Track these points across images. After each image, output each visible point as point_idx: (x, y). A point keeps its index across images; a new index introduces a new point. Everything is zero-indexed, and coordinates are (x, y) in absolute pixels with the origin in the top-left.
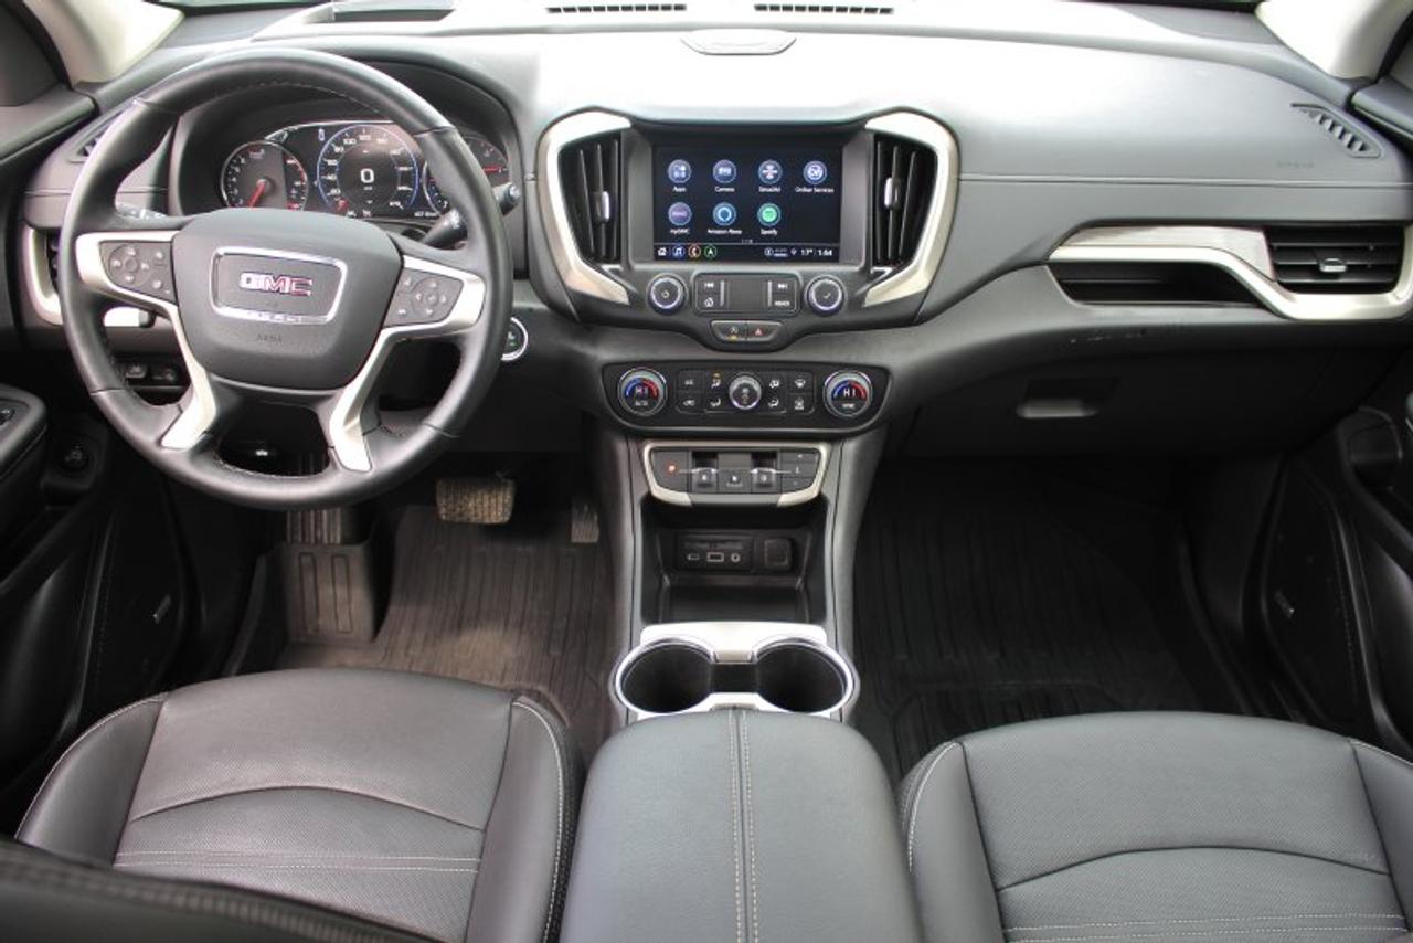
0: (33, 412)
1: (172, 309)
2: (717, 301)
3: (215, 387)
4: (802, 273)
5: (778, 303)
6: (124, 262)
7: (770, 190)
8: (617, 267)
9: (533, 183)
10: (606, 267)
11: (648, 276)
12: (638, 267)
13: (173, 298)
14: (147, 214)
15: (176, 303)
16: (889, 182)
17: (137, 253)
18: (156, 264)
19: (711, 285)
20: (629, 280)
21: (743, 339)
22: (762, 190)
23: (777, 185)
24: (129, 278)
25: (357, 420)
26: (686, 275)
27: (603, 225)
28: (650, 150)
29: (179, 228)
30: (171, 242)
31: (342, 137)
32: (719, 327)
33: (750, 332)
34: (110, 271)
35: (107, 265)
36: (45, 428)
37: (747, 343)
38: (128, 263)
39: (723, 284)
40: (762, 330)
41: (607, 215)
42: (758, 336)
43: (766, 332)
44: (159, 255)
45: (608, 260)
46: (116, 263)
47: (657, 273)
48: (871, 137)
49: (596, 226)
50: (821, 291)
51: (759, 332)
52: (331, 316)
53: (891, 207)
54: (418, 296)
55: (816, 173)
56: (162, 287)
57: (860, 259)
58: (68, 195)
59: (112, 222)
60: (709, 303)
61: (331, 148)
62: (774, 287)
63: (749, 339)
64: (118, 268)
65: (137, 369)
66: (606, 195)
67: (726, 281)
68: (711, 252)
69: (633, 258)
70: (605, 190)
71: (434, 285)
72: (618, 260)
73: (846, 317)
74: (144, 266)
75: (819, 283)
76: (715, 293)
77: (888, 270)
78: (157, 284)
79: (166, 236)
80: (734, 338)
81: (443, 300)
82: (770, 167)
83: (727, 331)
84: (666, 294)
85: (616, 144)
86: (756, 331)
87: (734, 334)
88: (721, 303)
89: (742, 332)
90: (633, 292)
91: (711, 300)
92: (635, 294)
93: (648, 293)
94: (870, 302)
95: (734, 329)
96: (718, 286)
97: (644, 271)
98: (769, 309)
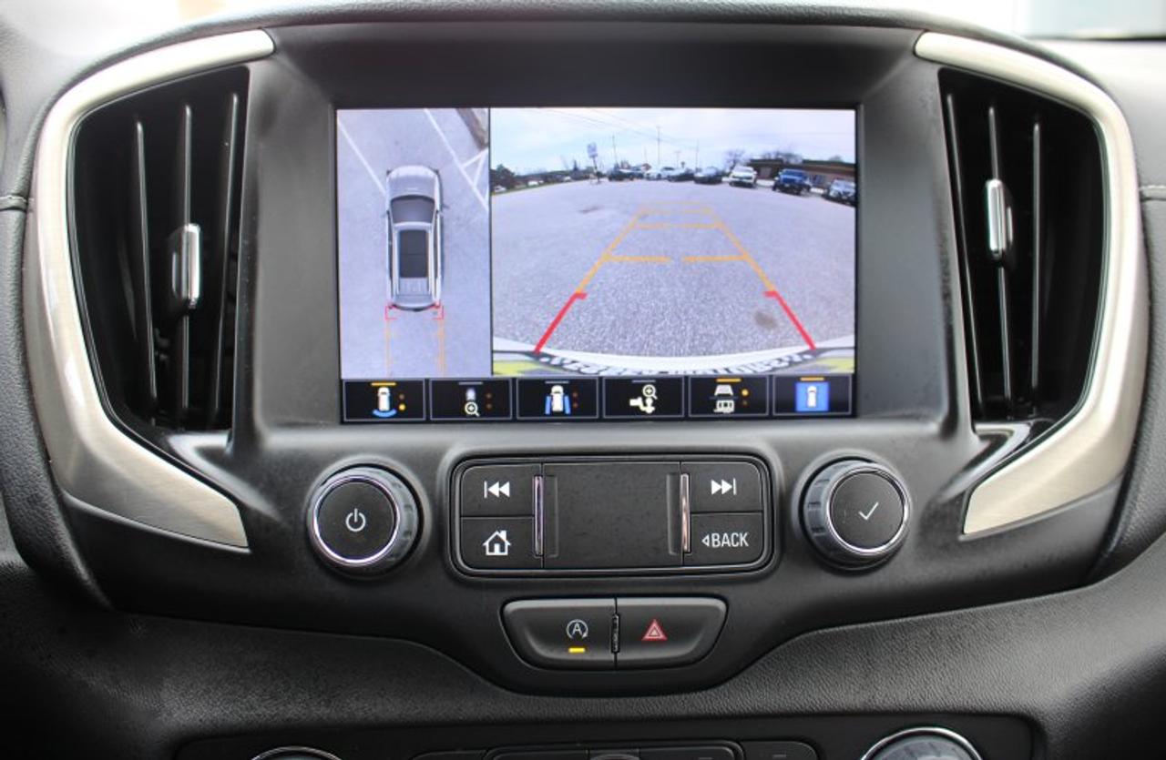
2: (521, 539)
4: (783, 450)
5: (713, 541)
8: (219, 440)
9: (14, 217)
10: (188, 444)
11: (306, 466)
12: (278, 441)
16: (994, 185)
19: (500, 490)
20: (253, 480)
21: (605, 656)
26: (425, 463)
27: (186, 322)
32: (531, 619)
33: (633, 634)
37: (616, 666)
39: (537, 482)
40: (662, 627)
41: (195, 293)
42: (655, 643)
43: (677, 629)
45: (197, 423)
47: (339, 454)
48: (931, 76)
49: (167, 324)
50: (846, 497)
51: (655, 632)
53: (1004, 260)
60: (498, 545)
62: (699, 490)
63: (628, 656)
66: (193, 230)
67: (548, 476)
69: (264, 414)
70: (193, 221)
72: (220, 422)
73: (913, 571)
75: (836, 475)
76: (514, 514)
77: (1020, 431)
80: (576, 651)
83: (554, 631)
84: (356, 522)
85: (235, 100)
86: (646, 628)
87: (577, 641)
88: (538, 547)
89: (600, 633)
90: (258, 515)
91: (503, 535)
92: (267, 518)
93: (302, 519)
94: (978, 521)
95: (577, 627)
96: (523, 492)
97: (296, 451)
98: (685, 558)
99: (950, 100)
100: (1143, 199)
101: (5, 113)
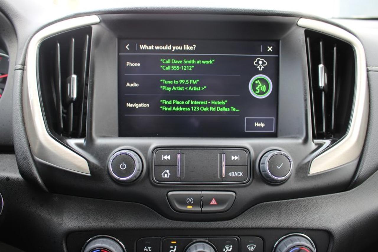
2: (173, 173)
4: (254, 147)
5: (232, 174)
8: (82, 141)
9: (20, 72)
10: (72, 142)
11: (108, 149)
12: (100, 141)
16: (321, 66)
19: (167, 157)
20: (92, 153)
21: (198, 209)
26: (144, 149)
27: (72, 105)
28: (116, 41)
32: (176, 197)
33: (207, 203)
37: (202, 212)
39: (179, 156)
40: (216, 200)
41: (75, 96)
42: (213, 205)
43: (220, 201)
45: (75, 136)
47: (117, 146)
48: (302, 32)
49: (66, 105)
50: (273, 162)
51: (214, 202)
53: (323, 90)
57: (301, 133)
60: (166, 174)
62: (228, 158)
63: (205, 209)
66: (74, 77)
67: (182, 154)
69: (96, 133)
70: (75, 74)
72: (82, 136)
73: (293, 185)
75: (270, 155)
76: (171, 165)
77: (327, 142)
80: (190, 207)
83: (183, 201)
84: (123, 166)
85: (88, 37)
86: (211, 201)
87: (190, 204)
88: (178, 175)
89: (197, 202)
90: (93, 164)
91: (168, 171)
92: (96, 165)
93: (107, 165)
94: (314, 170)
95: (190, 200)
96: (174, 158)
97: (105, 145)
98: (223, 179)
99: (308, 39)
100: (368, 71)
101: (17, 40)
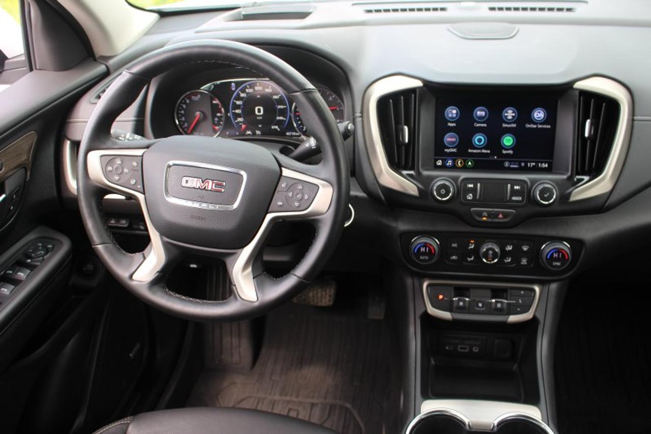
0: (65, 246)
1: (141, 197)
2: (475, 196)
3: (165, 245)
4: (530, 179)
5: (514, 198)
6: (114, 168)
7: (509, 126)
8: (412, 172)
9: (360, 119)
10: (405, 172)
11: (431, 179)
12: (426, 173)
13: (142, 190)
14: (130, 136)
15: (144, 193)
16: (588, 122)
17: (122, 163)
18: (133, 169)
19: (471, 186)
20: (420, 181)
21: (490, 220)
22: (504, 125)
23: (514, 123)
24: (117, 178)
25: (250, 269)
26: (455, 179)
27: (403, 147)
28: (434, 100)
29: (147, 147)
30: (142, 156)
31: (246, 87)
32: (475, 212)
33: (496, 215)
34: (106, 173)
35: (104, 169)
36: (71, 256)
37: (493, 222)
38: (117, 169)
39: (479, 185)
40: (503, 215)
41: (407, 141)
42: (501, 218)
43: (505, 216)
44: (135, 164)
45: (406, 169)
46: (110, 168)
47: (437, 177)
48: (577, 93)
49: (399, 147)
50: (543, 192)
51: (501, 216)
52: (236, 205)
53: (588, 139)
54: (290, 194)
55: (539, 115)
56: (136, 183)
57: (568, 171)
58: (87, 122)
59: (109, 144)
60: (470, 197)
61: (238, 94)
62: (512, 187)
63: (495, 220)
64: (111, 171)
65: (124, 222)
66: (406, 128)
67: (481, 183)
68: (470, 163)
69: (422, 167)
70: (405, 125)
71: (300, 187)
72: (412, 168)
73: (557, 208)
74: (126, 170)
75: (541, 186)
76: (474, 191)
77: (586, 178)
78: (133, 182)
79: (139, 152)
80: (484, 219)
81: (306, 197)
82: (510, 112)
83: (480, 214)
84: (443, 191)
85: (413, 95)
86: (499, 215)
87: (485, 217)
88: (478, 197)
89: (490, 215)
90: (421, 189)
91: (471, 195)
92: (423, 190)
93: (430, 191)
94: (573, 198)
95: (485, 214)
96: (476, 186)
98: (507, 201)
99: (582, 98)
100: (633, 120)
